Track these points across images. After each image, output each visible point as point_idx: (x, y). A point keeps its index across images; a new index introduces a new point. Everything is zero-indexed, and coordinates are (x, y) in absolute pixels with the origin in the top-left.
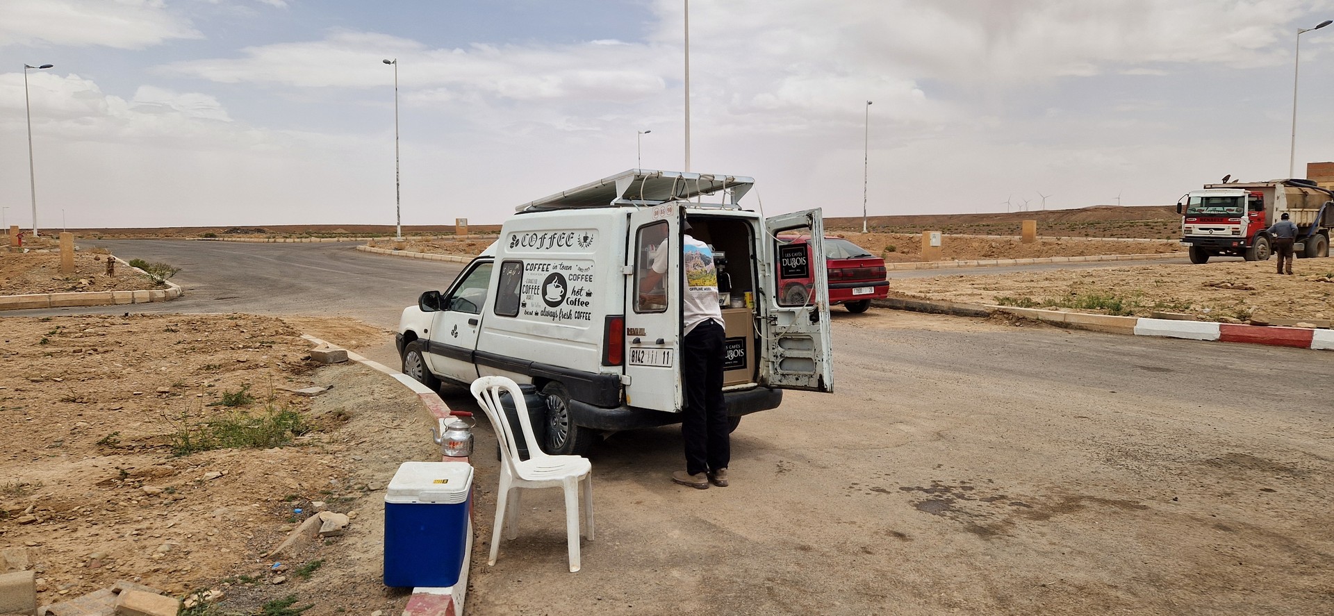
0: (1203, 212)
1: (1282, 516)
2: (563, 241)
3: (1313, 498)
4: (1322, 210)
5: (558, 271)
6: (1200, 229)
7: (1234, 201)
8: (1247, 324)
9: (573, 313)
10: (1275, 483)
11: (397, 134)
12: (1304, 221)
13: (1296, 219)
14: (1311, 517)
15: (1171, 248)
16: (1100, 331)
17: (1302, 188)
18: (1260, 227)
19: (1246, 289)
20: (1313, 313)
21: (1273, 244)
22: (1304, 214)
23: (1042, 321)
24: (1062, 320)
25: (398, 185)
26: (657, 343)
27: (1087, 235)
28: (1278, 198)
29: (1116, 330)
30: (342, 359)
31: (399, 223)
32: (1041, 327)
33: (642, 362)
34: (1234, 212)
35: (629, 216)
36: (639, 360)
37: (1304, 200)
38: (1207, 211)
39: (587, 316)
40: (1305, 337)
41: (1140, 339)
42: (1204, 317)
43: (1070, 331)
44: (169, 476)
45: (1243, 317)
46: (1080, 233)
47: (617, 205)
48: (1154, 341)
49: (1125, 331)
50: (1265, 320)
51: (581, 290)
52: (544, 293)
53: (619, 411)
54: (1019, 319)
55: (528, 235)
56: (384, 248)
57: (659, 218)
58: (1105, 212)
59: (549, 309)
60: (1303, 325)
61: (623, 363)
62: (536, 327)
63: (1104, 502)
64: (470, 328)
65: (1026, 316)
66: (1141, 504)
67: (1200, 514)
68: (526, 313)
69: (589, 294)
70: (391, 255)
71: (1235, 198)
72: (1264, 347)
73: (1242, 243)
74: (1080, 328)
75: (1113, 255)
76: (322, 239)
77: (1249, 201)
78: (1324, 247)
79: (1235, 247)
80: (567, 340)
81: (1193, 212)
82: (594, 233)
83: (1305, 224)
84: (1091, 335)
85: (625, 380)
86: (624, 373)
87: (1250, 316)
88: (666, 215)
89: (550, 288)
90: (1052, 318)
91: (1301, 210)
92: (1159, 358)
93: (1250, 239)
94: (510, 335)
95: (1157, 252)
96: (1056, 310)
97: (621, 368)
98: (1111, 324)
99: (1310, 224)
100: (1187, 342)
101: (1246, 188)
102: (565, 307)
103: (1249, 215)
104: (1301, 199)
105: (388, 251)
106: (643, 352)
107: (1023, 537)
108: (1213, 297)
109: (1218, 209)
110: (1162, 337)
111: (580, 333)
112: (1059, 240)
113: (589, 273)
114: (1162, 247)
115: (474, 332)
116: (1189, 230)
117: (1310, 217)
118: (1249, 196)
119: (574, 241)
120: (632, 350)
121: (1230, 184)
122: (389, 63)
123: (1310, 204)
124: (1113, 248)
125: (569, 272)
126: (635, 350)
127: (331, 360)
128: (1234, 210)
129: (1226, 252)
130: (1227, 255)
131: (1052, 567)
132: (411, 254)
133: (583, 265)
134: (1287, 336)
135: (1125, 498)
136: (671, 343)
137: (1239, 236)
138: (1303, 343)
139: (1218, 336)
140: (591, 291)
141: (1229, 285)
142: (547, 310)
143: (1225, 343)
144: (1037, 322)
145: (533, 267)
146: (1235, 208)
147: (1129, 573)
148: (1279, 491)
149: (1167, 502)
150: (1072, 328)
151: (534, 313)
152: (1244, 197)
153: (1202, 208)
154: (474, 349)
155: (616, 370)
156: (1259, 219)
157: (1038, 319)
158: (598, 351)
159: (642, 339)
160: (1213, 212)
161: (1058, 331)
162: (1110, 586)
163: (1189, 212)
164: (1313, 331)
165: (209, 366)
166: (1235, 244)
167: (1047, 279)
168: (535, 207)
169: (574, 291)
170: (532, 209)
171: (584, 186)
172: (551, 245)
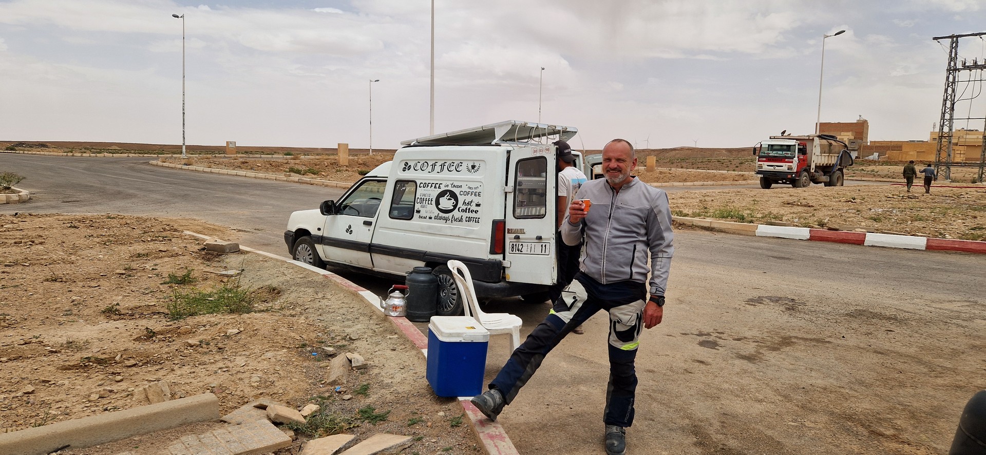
0: (770, 155)
1: (906, 346)
2: (453, 168)
3: (917, 335)
4: (840, 155)
5: (450, 188)
6: (768, 166)
7: (789, 147)
8: (825, 229)
9: (464, 218)
10: (891, 327)
11: (184, 73)
12: (830, 162)
13: (824, 160)
14: (922, 345)
15: (742, 178)
16: (734, 233)
17: (829, 141)
18: (804, 166)
19: (809, 206)
20: (859, 223)
21: (811, 177)
22: (830, 157)
23: (696, 226)
24: (709, 226)
25: (184, 113)
26: (536, 239)
27: (682, 167)
28: (815, 146)
29: (743, 232)
30: (235, 250)
31: (184, 144)
32: (695, 230)
33: (521, 251)
34: (789, 155)
35: (509, 152)
36: (518, 250)
37: (830, 148)
38: (772, 154)
39: (477, 220)
40: (861, 238)
41: (761, 238)
42: (798, 224)
43: (715, 233)
44: (190, 333)
45: (822, 225)
46: (677, 166)
47: (497, 145)
48: (771, 240)
49: (750, 233)
50: (838, 227)
51: (471, 202)
52: (438, 203)
53: (501, 284)
54: (680, 225)
55: (419, 162)
56: (176, 163)
57: (538, 155)
58: (687, 152)
59: (441, 214)
60: (859, 230)
61: (504, 253)
62: (430, 227)
63: (806, 339)
64: (366, 228)
65: (685, 223)
66: (826, 340)
67: (862, 345)
68: (420, 217)
69: (478, 205)
70: (181, 169)
71: (789, 146)
72: (836, 244)
73: (794, 176)
74: (721, 231)
75: (709, 182)
76: (114, 155)
77: (798, 148)
78: (841, 179)
79: (789, 178)
80: (459, 236)
81: (763, 154)
82: (482, 163)
83: (830, 164)
84: (728, 235)
85: (506, 263)
86: (504, 259)
87: (826, 224)
88: (544, 153)
89: (442, 200)
90: (702, 224)
91: (828, 155)
92: (779, 251)
93: (798, 173)
94: (405, 232)
95: (734, 180)
96: (704, 219)
97: (502, 255)
98: (741, 228)
99: (833, 164)
100: (790, 241)
101: (797, 139)
102: (456, 213)
103: (798, 157)
104: (828, 148)
105: (180, 166)
106: (522, 245)
107: (773, 361)
108: (792, 211)
109: (779, 152)
110: (774, 238)
111: (472, 232)
112: (670, 170)
113: (478, 191)
114: (737, 177)
115: (369, 230)
116: (761, 166)
117: (833, 160)
118: (799, 145)
119: (463, 168)
120: (512, 243)
121: (786, 136)
122: (178, 17)
123: (833, 151)
124: (705, 177)
125: (460, 189)
126: (515, 244)
127: (228, 251)
128: (789, 154)
129: (783, 181)
130: (783, 183)
131: (801, 377)
132: (201, 169)
133: (473, 185)
134: (850, 237)
135: (814, 336)
136: (549, 239)
137: (792, 171)
138: (859, 241)
139: (808, 237)
140: (480, 203)
141: (799, 203)
142: (440, 215)
143: (813, 242)
144: (693, 227)
145: (426, 185)
146: (790, 153)
147: (846, 380)
148: (896, 331)
149: (839, 338)
150: (715, 231)
151: (428, 218)
152: (795, 145)
153: (769, 152)
154: (370, 243)
155: (499, 257)
156: (804, 160)
157: (693, 225)
158: (487, 245)
159: (521, 236)
160: (776, 155)
161: (707, 233)
162: (840, 387)
163: (761, 154)
164: (866, 234)
165: (139, 254)
166: (789, 176)
167: (681, 198)
168: (419, 143)
169: (464, 203)
170: (417, 144)
171: (465, 130)
172: (442, 170)
